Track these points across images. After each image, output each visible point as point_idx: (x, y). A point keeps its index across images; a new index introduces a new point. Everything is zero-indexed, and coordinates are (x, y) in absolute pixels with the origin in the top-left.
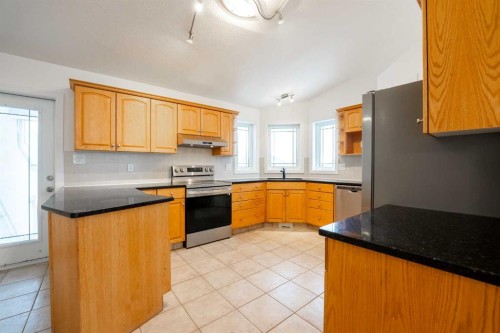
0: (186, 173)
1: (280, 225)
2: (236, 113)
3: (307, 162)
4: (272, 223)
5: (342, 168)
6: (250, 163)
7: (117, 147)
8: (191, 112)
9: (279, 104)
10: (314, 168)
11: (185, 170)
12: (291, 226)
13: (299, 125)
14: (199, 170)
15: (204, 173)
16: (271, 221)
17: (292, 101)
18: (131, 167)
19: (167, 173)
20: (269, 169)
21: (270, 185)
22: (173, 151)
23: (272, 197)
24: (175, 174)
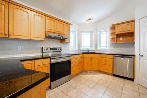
0: (49, 50)
1: (89, 72)
2: (71, 25)
3: (96, 46)
4: (85, 71)
5: (112, 48)
6: (74, 46)
7: (9, 35)
8: (52, 21)
9: (87, 22)
10: (99, 48)
11: (49, 49)
12: (93, 72)
13: (93, 32)
14: (55, 49)
15: (57, 50)
16: (85, 70)
17: (93, 21)
18: (20, 47)
19: (40, 51)
20: (82, 49)
21: (85, 55)
22: (43, 39)
23: (85, 60)
24: (44, 51)
